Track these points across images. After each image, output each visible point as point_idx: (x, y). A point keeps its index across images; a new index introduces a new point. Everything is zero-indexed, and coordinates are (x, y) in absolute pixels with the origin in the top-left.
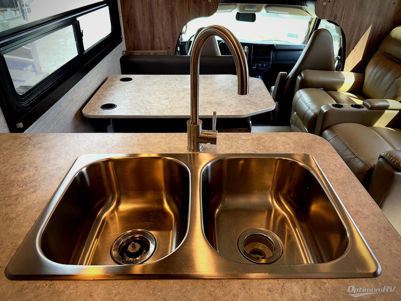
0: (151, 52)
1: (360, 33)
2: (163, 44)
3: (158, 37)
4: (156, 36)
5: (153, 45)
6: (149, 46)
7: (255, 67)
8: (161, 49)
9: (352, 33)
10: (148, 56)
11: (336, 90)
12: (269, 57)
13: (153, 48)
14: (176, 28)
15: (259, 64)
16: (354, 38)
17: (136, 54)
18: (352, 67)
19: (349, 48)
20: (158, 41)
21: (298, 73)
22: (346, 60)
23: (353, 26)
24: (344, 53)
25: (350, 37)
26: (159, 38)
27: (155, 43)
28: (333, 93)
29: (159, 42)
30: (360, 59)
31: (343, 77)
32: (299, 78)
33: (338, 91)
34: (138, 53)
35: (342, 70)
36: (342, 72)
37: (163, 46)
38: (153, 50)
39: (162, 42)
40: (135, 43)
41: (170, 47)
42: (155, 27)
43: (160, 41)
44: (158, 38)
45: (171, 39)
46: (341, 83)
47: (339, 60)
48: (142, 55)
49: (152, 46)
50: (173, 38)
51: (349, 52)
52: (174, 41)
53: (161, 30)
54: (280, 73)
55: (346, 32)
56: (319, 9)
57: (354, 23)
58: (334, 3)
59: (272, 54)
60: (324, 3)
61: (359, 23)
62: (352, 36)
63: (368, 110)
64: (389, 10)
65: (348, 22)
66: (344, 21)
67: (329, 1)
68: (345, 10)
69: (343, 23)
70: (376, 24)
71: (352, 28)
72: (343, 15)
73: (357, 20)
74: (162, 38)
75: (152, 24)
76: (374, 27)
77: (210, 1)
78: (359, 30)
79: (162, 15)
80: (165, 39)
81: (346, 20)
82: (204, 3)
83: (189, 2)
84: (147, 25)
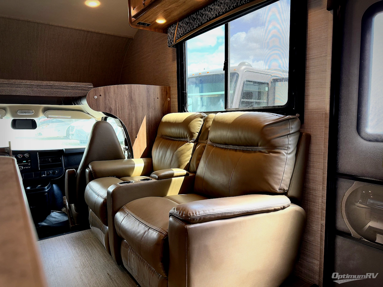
1: (138, 123)
7: (45, 175)
11: (129, 176)
12: (60, 163)
15: (49, 171)
16: (134, 127)
18: (141, 154)
19: (132, 137)
21: (85, 166)
22: (133, 148)
23: (129, 117)
24: (129, 143)
25: (130, 127)
28: (128, 179)
30: (146, 146)
31: (133, 163)
32: (87, 170)
33: (132, 176)
35: (133, 158)
36: (132, 159)
46: (133, 168)
47: (127, 150)
51: (133, 141)
54: (67, 171)
55: (125, 123)
56: (92, 102)
57: (129, 114)
58: (105, 97)
59: (63, 159)
60: (96, 97)
61: (134, 114)
62: (132, 126)
63: (156, 180)
64: (156, 103)
65: (124, 114)
66: (120, 113)
67: (100, 95)
68: (118, 103)
69: (119, 114)
70: (149, 115)
71: (129, 119)
72: (117, 108)
73: (132, 112)
76: (148, 117)
78: (136, 120)
81: (122, 112)
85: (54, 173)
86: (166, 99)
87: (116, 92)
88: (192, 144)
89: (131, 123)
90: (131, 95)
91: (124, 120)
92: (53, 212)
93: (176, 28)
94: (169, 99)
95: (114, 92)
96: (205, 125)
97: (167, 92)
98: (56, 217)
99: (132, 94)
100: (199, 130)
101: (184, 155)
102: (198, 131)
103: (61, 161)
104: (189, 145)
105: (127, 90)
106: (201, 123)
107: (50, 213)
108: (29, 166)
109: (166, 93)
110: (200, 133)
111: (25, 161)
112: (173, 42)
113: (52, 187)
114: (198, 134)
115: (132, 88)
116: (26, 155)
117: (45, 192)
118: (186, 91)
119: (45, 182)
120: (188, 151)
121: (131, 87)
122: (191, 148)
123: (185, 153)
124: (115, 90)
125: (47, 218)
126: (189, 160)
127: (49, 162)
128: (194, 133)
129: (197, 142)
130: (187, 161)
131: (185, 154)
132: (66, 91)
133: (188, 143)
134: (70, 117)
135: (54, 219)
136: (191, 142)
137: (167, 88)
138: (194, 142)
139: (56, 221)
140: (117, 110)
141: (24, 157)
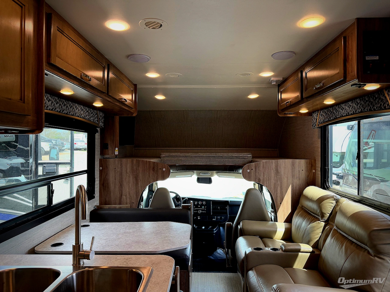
0: (118, 206)
1: (282, 192)
2: (128, 200)
3: (125, 195)
4: (123, 194)
6: (118, 201)
7: (215, 219)
8: (127, 204)
9: (276, 191)
10: (115, 209)
13: (120, 203)
16: (279, 195)
17: (105, 208)
19: (277, 203)
20: (125, 198)
22: (278, 213)
23: (275, 186)
25: (275, 194)
26: (126, 196)
27: (122, 200)
31: (276, 226)
32: (239, 227)
33: (274, 239)
34: (107, 206)
35: (277, 221)
36: (276, 223)
37: (128, 202)
38: (120, 205)
39: (128, 198)
40: (106, 199)
41: (134, 202)
42: (123, 187)
45: (135, 196)
46: (275, 232)
47: (273, 212)
48: (109, 209)
50: (136, 195)
51: (278, 206)
52: (137, 198)
53: (127, 190)
56: (245, 174)
58: (256, 171)
59: (228, 207)
60: (248, 171)
61: (280, 184)
62: (277, 193)
63: (283, 252)
64: (301, 175)
65: (271, 183)
67: (252, 169)
68: (266, 175)
69: (266, 183)
70: (294, 185)
71: (275, 188)
72: (265, 178)
73: (277, 182)
74: (128, 196)
75: (121, 185)
76: (292, 187)
77: (164, 169)
78: (281, 189)
79: (129, 179)
80: (131, 196)
81: (268, 182)
82: (160, 171)
83: (149, 171)
84: (117, 187)
85: (221, 218)
86: (311, 170)
88: (322, 224)
92: (219, 249)
93: (318, 115)
94: (314, 171)
95: (263, 167)
96: (336, 208)
97: (312, 164)
98: (221, 253)
99: (278, 168)
100: (331, 211)
101: (314, 232)
102: (330, 213)
103: (226, 210)
104: (319, 224)
105: (274, 164)
106: (332, 205)
107: (217, 249)
108: (205, 211)
109: (311, 166)
110: (331, 214)
111: (203, 207)
112: (316, 126)
113: (220, 229)
114: (329, 214)
115: (279, 163)
116: (204, 203)
117: (214, 233)
118: (328, 167)
119: (214, 224)
120: (319, 230)
121: (277, 162)
122: (321, 227)
123: (315, 230)
124: (264, 165)
125: (214, 253)
126: (318, 238)
127: (218, 209)
128: (325, 214)
129: (327, 222)
130: (316, 238)
131: (316, 232)
132: (232, 159)
133: (319, 222)
134: (234, 177)
135: (219, 255)
136: (322, 221)
137: (313, 162)
138: (325, 222)
139: (220, 257)
140: (265, 181)
141: (202, 203)
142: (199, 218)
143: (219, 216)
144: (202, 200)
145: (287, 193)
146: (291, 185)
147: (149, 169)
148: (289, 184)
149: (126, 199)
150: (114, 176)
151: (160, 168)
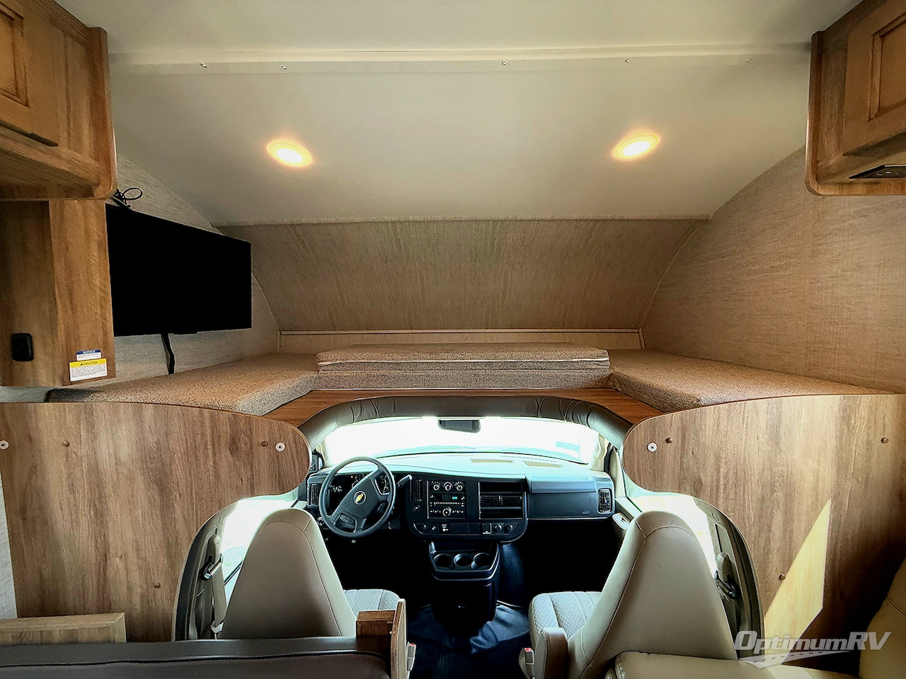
1: (792, 531)
2: (135, 574)
3: (120, 553)
4: (112, 550)
5: (105, 579)
7: (489, 531)
12: (520, 508)
14: (178, 526)
15: (498, 524)
16: (775, 545)
19: (765, 577)
20: (121, 565)
23: (762, 509)
26: (124, 557)
27: (111, 573)
29: (122, 571)
37: (138, 583)
39: (135, 568)
42: (110, 524)
43: (126, 564)
44: (121, 557)
45: (163, 560)
49: (102, 582)
50: (169, 556)
52: (172, 566)
53: (129, 533)
56: (638, 462)
57: (763, 499)
58: (683, 445)
59: (525, 498)
60: (653, 447)
61: (782, 500)
62: (768, 539)
64: (874, 460)
65: (744, 499)
66: (731, 497)
67: (668, 441)
68: (726, 463)
69: (726, 498)
70: (841, 503)
71: (760, 517)
72: (722, 478)
73: (773, 491)
74: (132, 557)
75: (100, 515)
76: (836, 509)
77: (281, 447)
78: (788, 520)
79: (132, 490)
80: (145, 559)
81: (735, 492)
82: (263, 454)
83: (214, 454)
84: (84, 521)
85: (506, 529)
87: (721, 426)
89: (766, 529)
90: (778, 432)
91: (743, 519)
92: (500, 604)
95: (716, 428)
99: (782, 431)
103: (521, 504)
105: (764, 417)
108: (461, 509)
111: (456, 498)
115: (783, 409)
116: (459, 486)
124: (721, 421)
127: (497, 503)
140: (722, 487)
141: (454, 488)
142: (444, 530)
143: (500, 522)
144: (453, 479)
145: (810, 535)
146: (829, 503)
147: (213, 445)
148: (820, 499)
149: (126, 569)
150: (65, 476)
151: (261, 440)
